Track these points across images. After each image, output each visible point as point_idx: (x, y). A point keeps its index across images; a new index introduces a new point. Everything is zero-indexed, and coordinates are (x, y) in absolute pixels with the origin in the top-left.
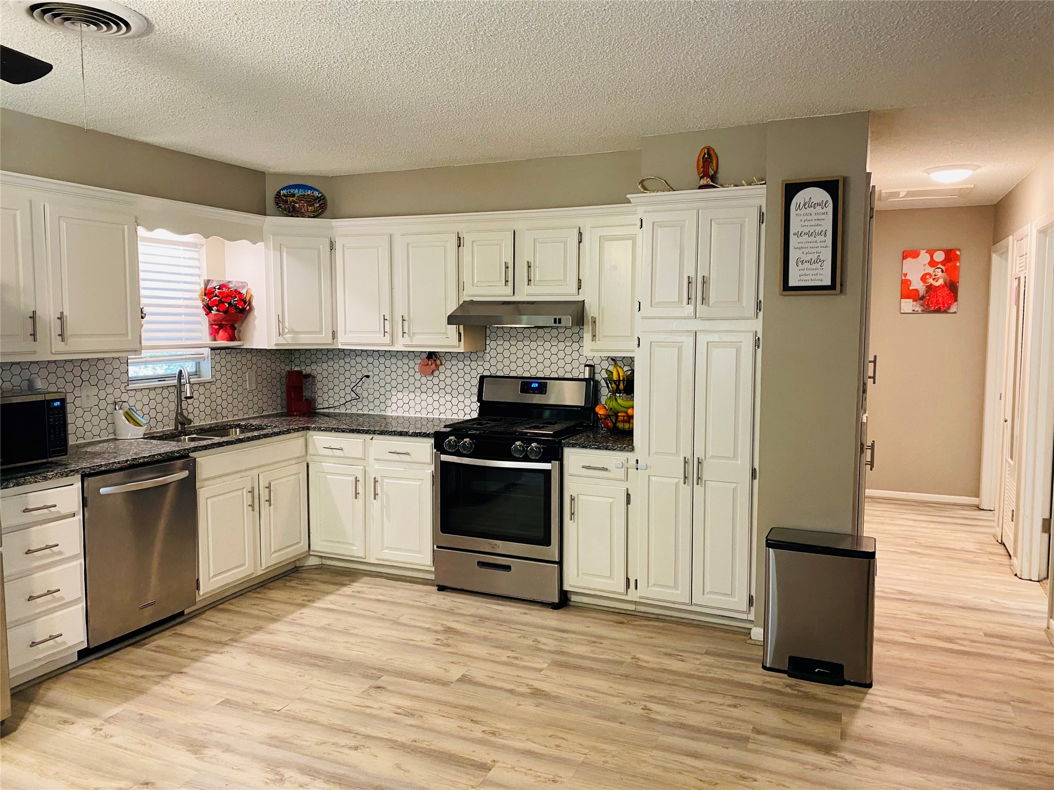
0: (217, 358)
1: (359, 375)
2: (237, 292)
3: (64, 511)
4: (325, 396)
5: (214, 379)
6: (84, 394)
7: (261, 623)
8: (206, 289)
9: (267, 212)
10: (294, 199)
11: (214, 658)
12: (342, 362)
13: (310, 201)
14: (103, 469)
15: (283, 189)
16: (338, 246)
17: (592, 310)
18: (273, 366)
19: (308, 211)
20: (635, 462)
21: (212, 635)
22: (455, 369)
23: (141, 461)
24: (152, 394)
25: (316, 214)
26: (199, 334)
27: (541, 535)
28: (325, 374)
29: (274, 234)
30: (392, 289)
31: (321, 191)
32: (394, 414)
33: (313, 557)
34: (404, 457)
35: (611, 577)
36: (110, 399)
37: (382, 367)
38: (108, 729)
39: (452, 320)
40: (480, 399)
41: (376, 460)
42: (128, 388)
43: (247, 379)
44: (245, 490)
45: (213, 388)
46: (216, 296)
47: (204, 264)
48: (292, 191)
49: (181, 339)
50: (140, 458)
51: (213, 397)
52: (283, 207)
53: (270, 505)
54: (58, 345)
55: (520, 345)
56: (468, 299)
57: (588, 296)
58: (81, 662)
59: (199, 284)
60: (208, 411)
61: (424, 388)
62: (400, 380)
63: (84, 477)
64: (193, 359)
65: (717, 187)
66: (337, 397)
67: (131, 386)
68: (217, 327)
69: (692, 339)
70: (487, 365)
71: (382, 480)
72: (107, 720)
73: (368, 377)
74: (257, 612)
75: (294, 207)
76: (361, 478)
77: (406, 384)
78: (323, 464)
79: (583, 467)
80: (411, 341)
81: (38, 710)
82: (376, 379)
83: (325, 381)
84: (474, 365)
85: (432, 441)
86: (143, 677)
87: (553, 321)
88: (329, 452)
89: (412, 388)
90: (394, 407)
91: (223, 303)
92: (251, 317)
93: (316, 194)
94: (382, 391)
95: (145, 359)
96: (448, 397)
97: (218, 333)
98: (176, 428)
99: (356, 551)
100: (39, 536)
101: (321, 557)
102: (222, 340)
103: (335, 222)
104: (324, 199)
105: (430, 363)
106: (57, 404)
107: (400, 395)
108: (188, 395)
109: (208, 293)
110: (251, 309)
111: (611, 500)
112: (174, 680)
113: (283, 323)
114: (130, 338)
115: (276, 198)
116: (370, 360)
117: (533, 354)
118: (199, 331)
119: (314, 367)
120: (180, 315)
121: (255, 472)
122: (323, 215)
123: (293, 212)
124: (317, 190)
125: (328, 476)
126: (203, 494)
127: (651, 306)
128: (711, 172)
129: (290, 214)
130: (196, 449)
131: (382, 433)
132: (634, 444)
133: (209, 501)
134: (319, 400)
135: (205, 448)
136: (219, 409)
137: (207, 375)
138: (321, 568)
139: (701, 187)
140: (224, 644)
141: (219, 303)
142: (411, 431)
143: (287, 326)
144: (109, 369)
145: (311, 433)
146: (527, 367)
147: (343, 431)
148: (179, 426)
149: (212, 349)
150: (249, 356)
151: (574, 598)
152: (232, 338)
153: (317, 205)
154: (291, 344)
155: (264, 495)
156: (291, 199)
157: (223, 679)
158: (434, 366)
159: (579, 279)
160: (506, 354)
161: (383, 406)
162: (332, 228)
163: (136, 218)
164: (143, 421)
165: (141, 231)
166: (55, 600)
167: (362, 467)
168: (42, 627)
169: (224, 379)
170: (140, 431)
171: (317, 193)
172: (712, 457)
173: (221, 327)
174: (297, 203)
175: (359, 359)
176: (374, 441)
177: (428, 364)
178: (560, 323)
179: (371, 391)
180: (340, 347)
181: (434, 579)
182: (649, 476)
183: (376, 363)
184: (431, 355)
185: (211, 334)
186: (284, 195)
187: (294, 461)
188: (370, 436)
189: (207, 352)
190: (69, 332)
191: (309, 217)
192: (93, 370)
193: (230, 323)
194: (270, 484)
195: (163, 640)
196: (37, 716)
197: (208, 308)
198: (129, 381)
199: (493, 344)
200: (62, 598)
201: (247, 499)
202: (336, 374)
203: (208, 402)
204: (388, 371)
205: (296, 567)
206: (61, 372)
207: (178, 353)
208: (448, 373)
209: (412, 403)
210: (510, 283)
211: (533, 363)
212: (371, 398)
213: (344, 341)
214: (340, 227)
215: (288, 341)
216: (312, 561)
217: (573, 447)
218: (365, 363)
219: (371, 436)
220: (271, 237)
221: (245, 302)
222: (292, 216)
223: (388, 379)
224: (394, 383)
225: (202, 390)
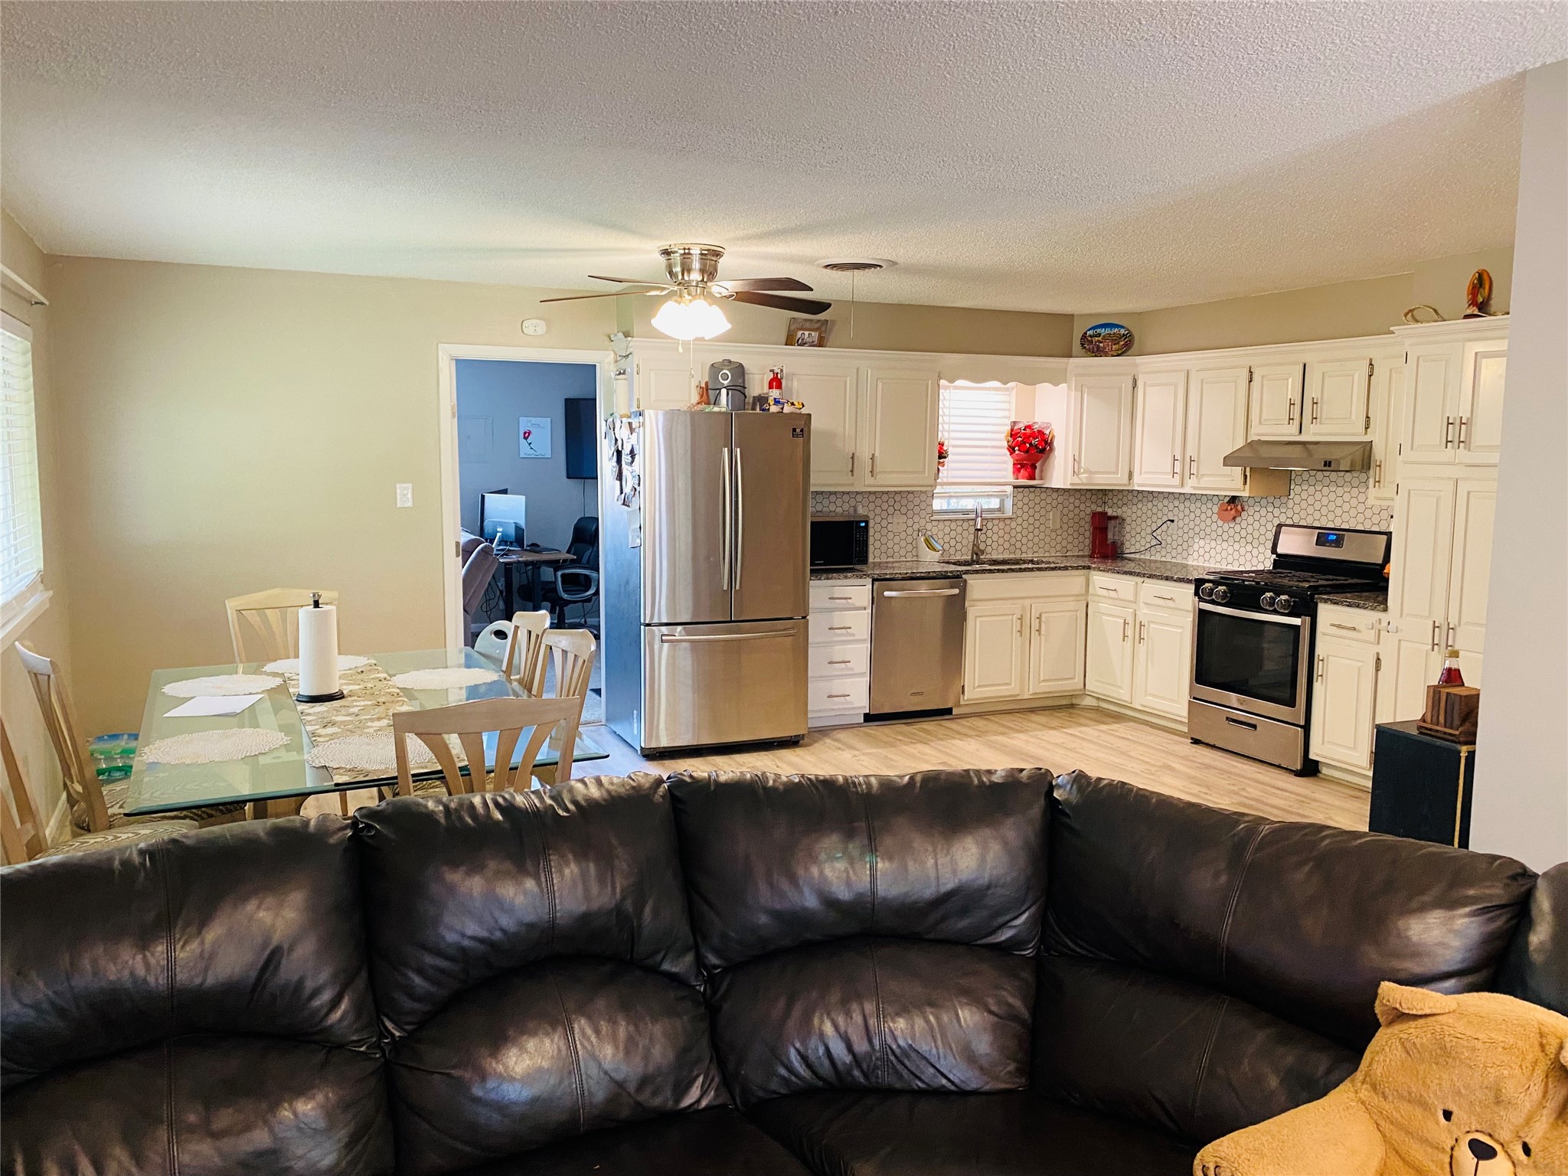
0: (1020, 496)
1: (1165, 519)
2: (1041, 433)
3: (858, 604)
4: (1133, 541)
5: (1014, 516)
6: (895, 520)
7: (1007, 731)
8: (1012, 430)
9: (1074, 354)
10: (1100, 339)
11: (956, 742)
12: (1150, 505)
13: (1116, 340)
14: (888, 577)
15: (1089, 330)
16: (1140, 384)
17: (1378, 453)
18: (1082, 507)
19: (1112, 350)
20: (1387, 624)
21: (966, 731)
22: (1257, 516)
23: (918, 575)
24: (953, 525)
25: (1119, 352)
26: (1005, 473)
27: (1287, 695)
28: (1134, 517)
29: (1076, 376)
30: (1186, 427)
31: (1129, 328)
32: (1195, 563)
33: (1089, 697)
34: (1170, 603)
35: (1354, 748)
36: (916, 526)
37: (1187, 511)
38: (862, 757)
39: (1229, 461)
40: (1274, 550)
41: (1146, 604)
42: (932, 518)
43: (1051, 518)
44: (1014, 616)
45: (1013, 525)
46: (1020, 437)
47: (1013, 406)
48: (1098, 331)
49: (986, 478)
50: (917, 573)
51: (1013, 533)
52: (1087, 347)
53: (1040, 635)
54: (870, 480)
55: (1326, 490)
56: (1256, 438)
57: (1375, 436)
58: (865, 724)
59: (1007, 425)
60: (1007, 545)
61: (1225, 536)
62: (1203, 525)
63: (874, 580)
64: (997, 496)
65: (1482, 316)
66: (1143, 542)
67: (934, 518)
68: (1019, 466)
69: (1451, 487)
70: (1290, 514)
71: (1149, 625)
72: (863, 754)
73: (1172, 521)
74: (1013, 726)
75: (1098, 347)
76: (1130, 620)
77: (1208, 530)
78: (1100, 604)
79: (1332, 625)
80: (1199, 483)
81: (828, 741)
82: (1181, 524)
83: (1134, 525)
84: (1276, 512)
85: (1192, 587)
86: (900, 740)
87: (1323, 463)
88: (1105, 593)
89: (1214, 535)
90: (1196, 555)
91: (1025, 443)
92: (1052, 457)
93: (1122, 331)
94: (1186, 537)
95: (950, 494)
96: (1249, 547)
97: (1019, 472)
98: (972, 558)
99: (1123, 694)
100: (839, 619)
101: (1098, 699)
102: (1023, 478)
103: (1139, 359)
104: (1130, 336)
105: (1229, 508)
106: (863, 524)
107: (1202, 543)
108: (979, 527)
109: (1013, 434)
110: (1052, 449)
111: (1360, 664)
112: (919, 746)
113: (1079, 463)
114: (926, 475)
115: (1081, 339)
116: (1176, 503)
117: (1339, 502)
118: (1005, 470)
119: (1125, 508)
120: (987, 455)
121: (1027, 602)
122: (1129, 352)
123: (1097, 352)
124: (1123, 327)
125: (1104, 617)
126: (972, 612)
127: (1412, 449)
128: (1480, 299)
129: (1093, 354)
130: (967, 572)
131: (1151, 576)
132: (1388, 604)
133: (978, 620)
134: (1127, 545)
135: (977, 572)
136: (1018, 545)
137: (1009, 513)
138: (1097, 710)
139: (1467, 317)
140: (970, 736)
141: (1021, 445)
142: (1176, 577)
143: (1083, 465)
144: (917, 501)
145: (1093, 572)
146: (1331, 516)
147: (1118, 573)
148: (975, 555)
149: (1015, 487)
150: (1055, 495)
151: (1324, 770)
152: (1032, 477)
153: (1123, 343)
154: (1085, 485)
155: (1035, 625)
156: (1097, 339)
157: (953, 753)
158: (1233, 512)
159: (1368, 417)
160: (1311, 500)
161: (1185, 554)
162: (1136, 365)
163: (939, 373)
164: (939, 547)
165: (943, 382)
166: (848, 669)
167: (1132, 610)
168: (837, 687)
169: (1025, 516)
170: (936, 556)
171: (1124, 330)
172: (1467, 623)
173: (1023, 466)
174: (1101, 342)
175: (1166, 502)
176: (1144, 584)
177: (1227, 510)
178: (1330, 466)
179: (1175, 537)
180: (1136, 488)
181: (1187, 731)
182: (1400, 640)
183: (1181, 507)
184: (1233, 500)
185: (1014, 473)
186: (1090, 336)
187: (1072, 598)
188: (1140, 580)
189: (1009, 489)
190: (878, 469)
191: (1113, 356)
192: (904, 501)
193: (1030, 463)
194: (1040, 615)
195: (929, 725)
196: (825, 743)
197: (1011, 449)
198: (933, 513)
199: (1298, 489)
200: (852, 669)
201: (1016, 626)
202: (1144, 517)
203: (1007, 537)
204: (1192, 516)
205: (1072, 704)
206: (879, 502)
207: (984, 490)
208: (1250, 520)
209: (1213, 552)
210: (1297, 422)
211: (1339, 511)
212: (1174, 544)
213: (1140, 483)
214: (1143, 364)
215: (1083, 481)
216: (1088, 702)
217: (1325, 602)
218: (1171, 506)
219: (1142, 579)
220: (1074, 378)
221: (1046, 442)
222: (1096, 356)
223: (1192, 525)
224: (1197, 529)
225: (1001, 525)
